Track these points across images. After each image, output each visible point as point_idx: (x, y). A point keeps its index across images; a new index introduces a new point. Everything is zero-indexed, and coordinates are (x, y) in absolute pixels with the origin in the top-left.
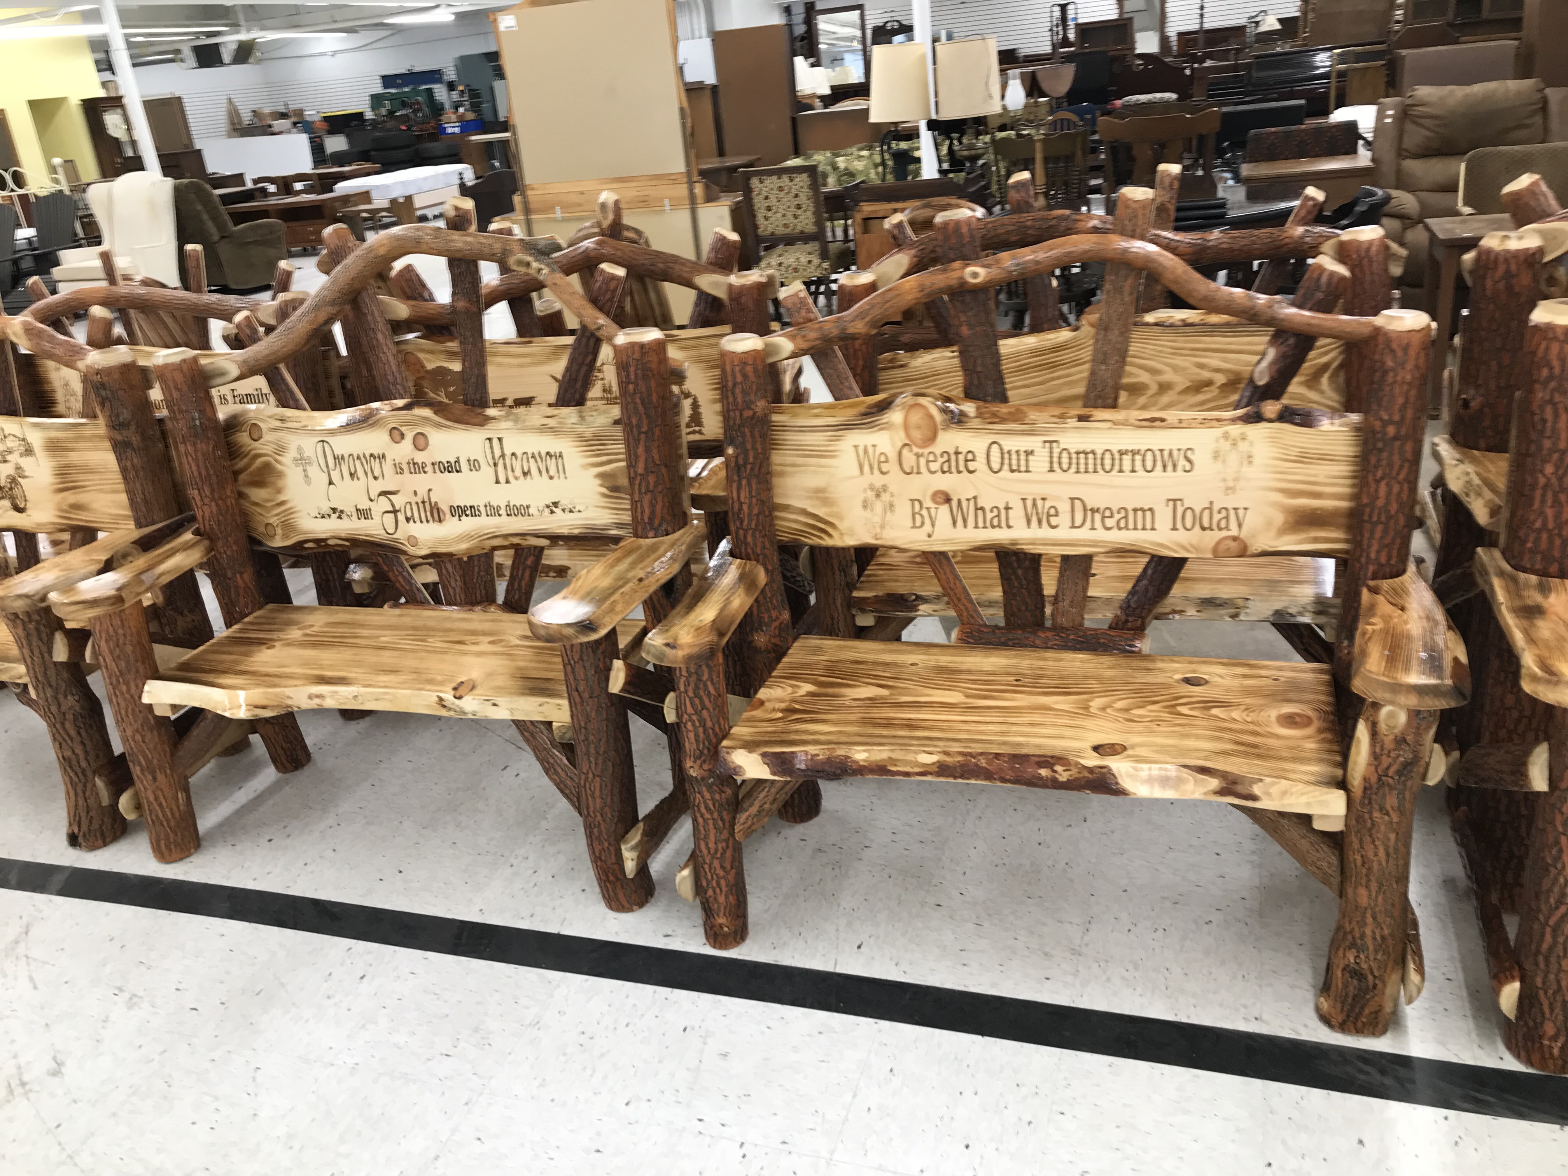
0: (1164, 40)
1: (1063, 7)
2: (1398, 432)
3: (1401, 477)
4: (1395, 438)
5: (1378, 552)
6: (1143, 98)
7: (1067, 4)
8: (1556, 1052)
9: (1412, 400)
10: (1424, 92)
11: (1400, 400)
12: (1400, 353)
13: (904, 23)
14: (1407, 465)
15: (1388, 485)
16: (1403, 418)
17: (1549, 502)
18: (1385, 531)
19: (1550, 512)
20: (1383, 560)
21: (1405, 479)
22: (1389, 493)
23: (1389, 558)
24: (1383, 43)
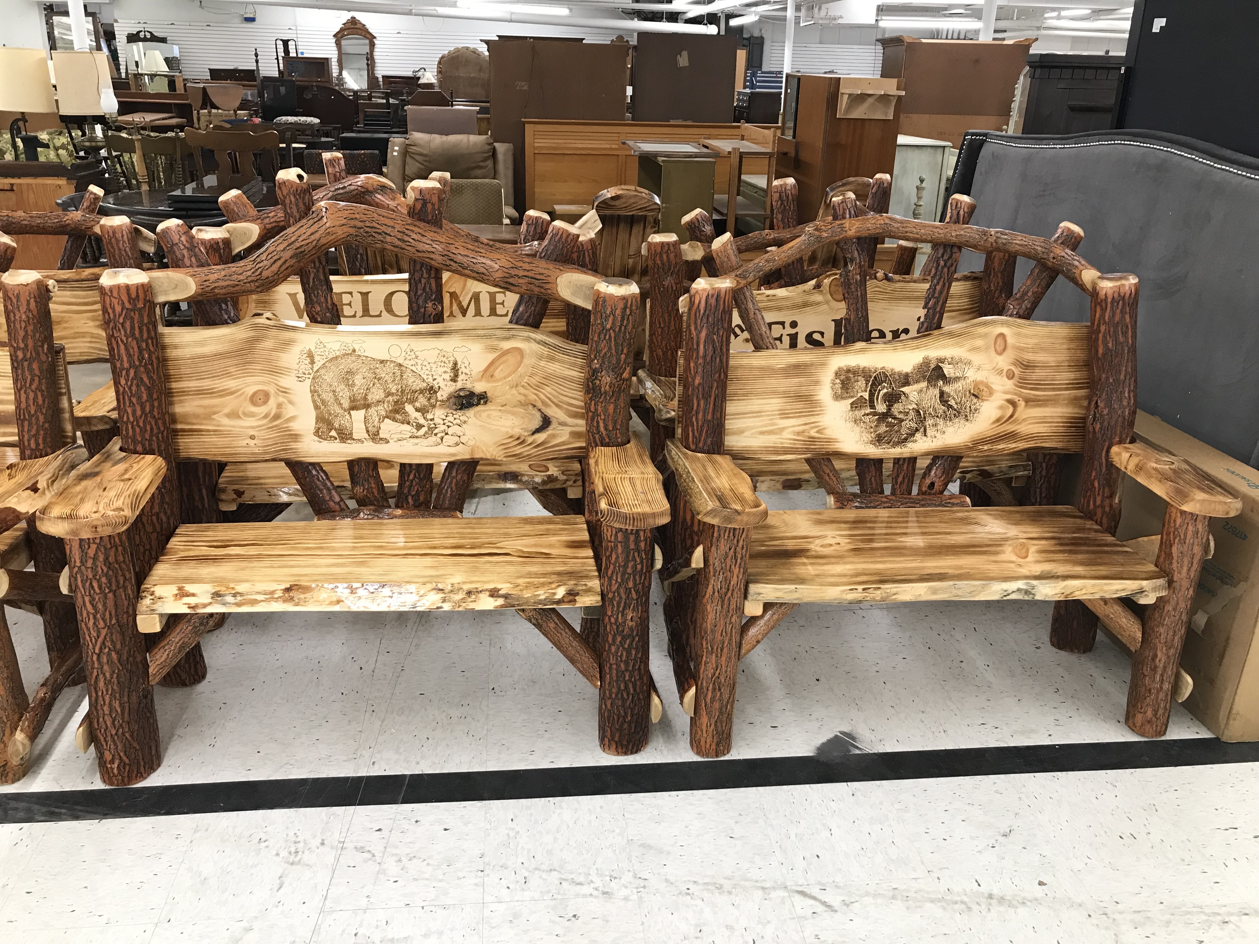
0: (372, 79)
1: (286, 43)
2: (25, 356)
3: (33, 387)
4: (25, 359)
5: (29, 441)
6: (291, 119)
7: (289, 40)
8: (115, 771)
9: (30, 332)
10: (417, 136)
11: (22, 333)
12: (15, 301)
13: (156, 34)
14: (37, 379)
15: (25, 392)
16: (26, 346)
17: (128, 404)
18: (30, 424)
19: (129, 410)
20: (33, 446)
21: (36, 389)
22: (27, 398)
23: (37, 444)
24: (488, 102)
